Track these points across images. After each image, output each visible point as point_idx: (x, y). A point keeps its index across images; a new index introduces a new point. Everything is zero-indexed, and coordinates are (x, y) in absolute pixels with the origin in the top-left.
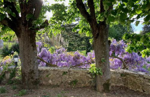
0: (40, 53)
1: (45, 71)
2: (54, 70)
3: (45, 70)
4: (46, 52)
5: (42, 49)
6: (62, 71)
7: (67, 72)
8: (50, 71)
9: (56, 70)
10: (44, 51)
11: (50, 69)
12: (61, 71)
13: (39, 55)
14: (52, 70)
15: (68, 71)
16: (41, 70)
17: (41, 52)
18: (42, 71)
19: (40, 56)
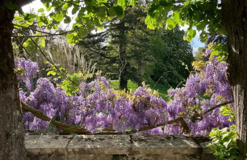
0: (32, 93)
1: (50, 155)
2: (82, 151)
3: (49, 152)
4: (50, 91)
5: (38, 81)
6: (106, 152)
7: (124, 155)
8: (69, 153)
9: (89, 152)
10: (44, 86)
11: (67, 149)
12: (103, 153)
13: (29, 100)
14: (73, 150)
15: (127, 154)
16: (36, 152)
17: (37, 90)
18: (40, 154)
19: (33, 102)
